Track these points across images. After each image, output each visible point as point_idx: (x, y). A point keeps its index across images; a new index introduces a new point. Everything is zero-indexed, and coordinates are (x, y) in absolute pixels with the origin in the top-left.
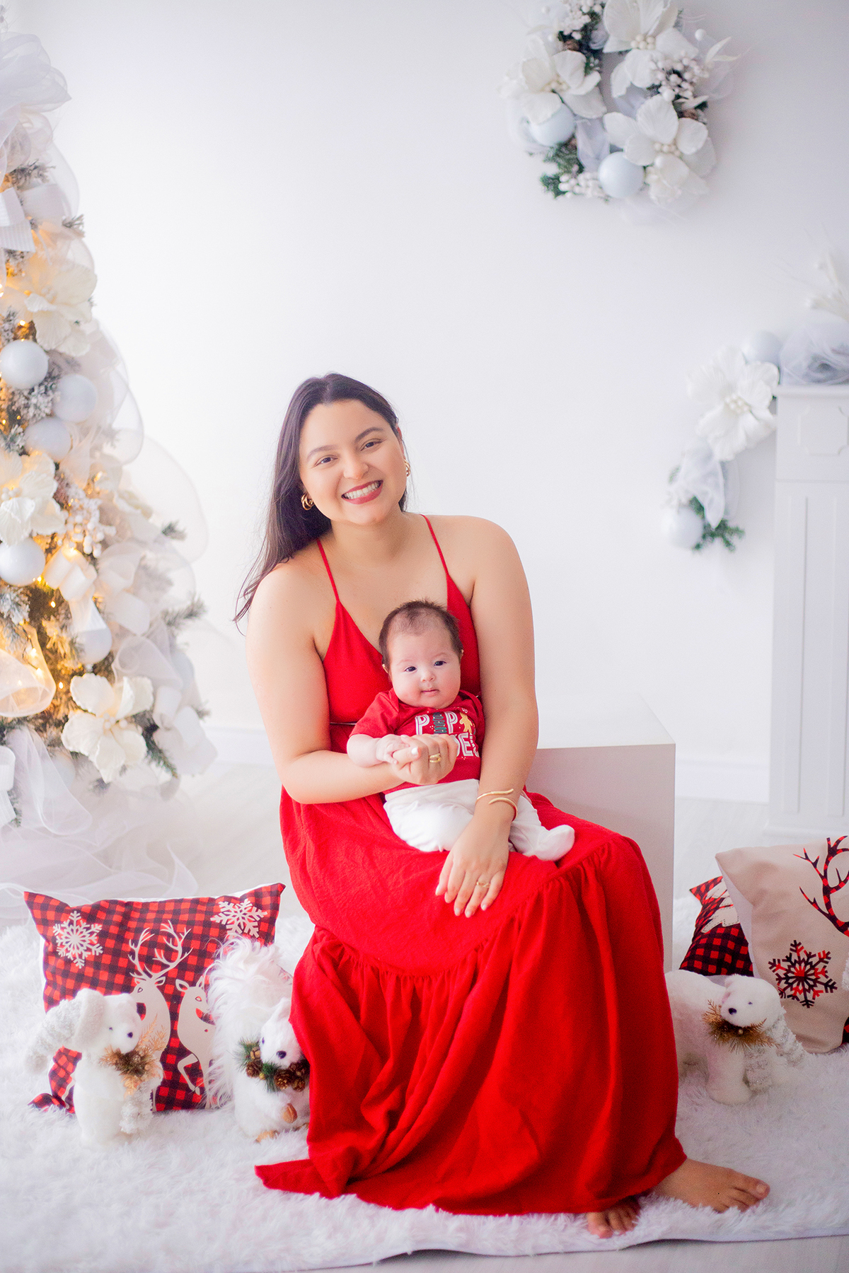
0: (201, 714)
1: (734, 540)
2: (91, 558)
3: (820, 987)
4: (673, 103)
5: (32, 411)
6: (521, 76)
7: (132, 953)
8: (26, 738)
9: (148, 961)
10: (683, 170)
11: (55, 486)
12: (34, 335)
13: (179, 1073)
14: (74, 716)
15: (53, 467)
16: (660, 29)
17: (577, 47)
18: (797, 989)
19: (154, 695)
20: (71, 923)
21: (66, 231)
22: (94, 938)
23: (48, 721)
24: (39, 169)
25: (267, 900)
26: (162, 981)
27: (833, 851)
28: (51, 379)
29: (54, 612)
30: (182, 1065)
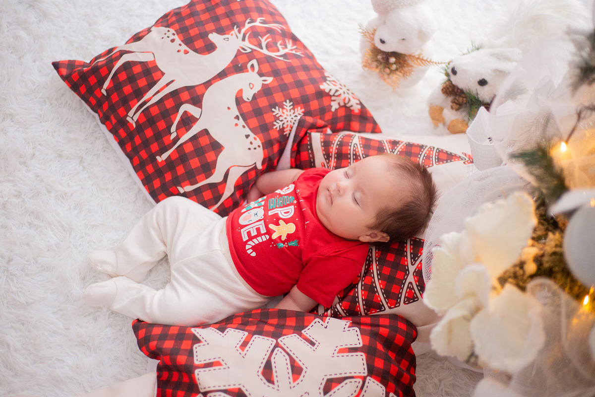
9: (255, 34)
13: (177, 110)
26: (245, 50)
30: (187, 108)
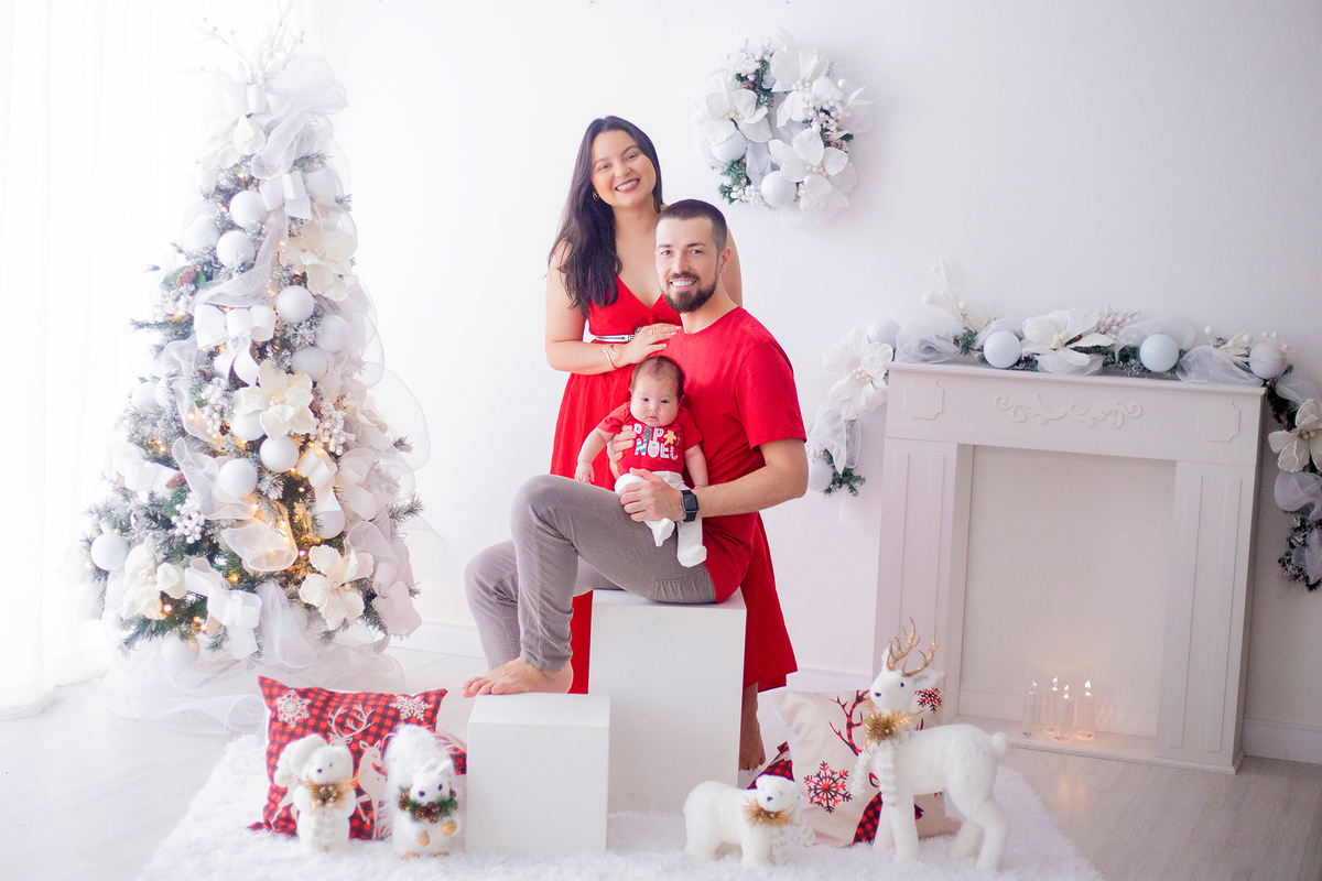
0: (412, 592)
1: (856, 485)
2: (335, 457)
3: (839, 797)
4: (821, 133)
5: (299, 340)
6: (705, 107)
7: (331, 720)
8: (272, 590)
9: (341, 726)
10: (828, 187)
11: (312, 398)
12: (305, 283)
14: (310, 577)
15: (311, 384)
16: (815, 75)
17: (751, 86)
18: (822, 798)
19: (375, 567)
20: (289, 696)
21: (337, 205)
22: (304, 707)
23: (289, 579)
24: (321, 158)
25: (433, 698)
26: (350, 742)
27: (860, 699)
28: (315, 317)
29: (303, 496)
